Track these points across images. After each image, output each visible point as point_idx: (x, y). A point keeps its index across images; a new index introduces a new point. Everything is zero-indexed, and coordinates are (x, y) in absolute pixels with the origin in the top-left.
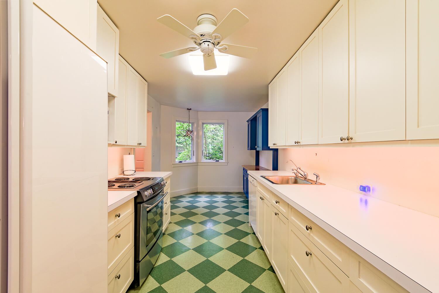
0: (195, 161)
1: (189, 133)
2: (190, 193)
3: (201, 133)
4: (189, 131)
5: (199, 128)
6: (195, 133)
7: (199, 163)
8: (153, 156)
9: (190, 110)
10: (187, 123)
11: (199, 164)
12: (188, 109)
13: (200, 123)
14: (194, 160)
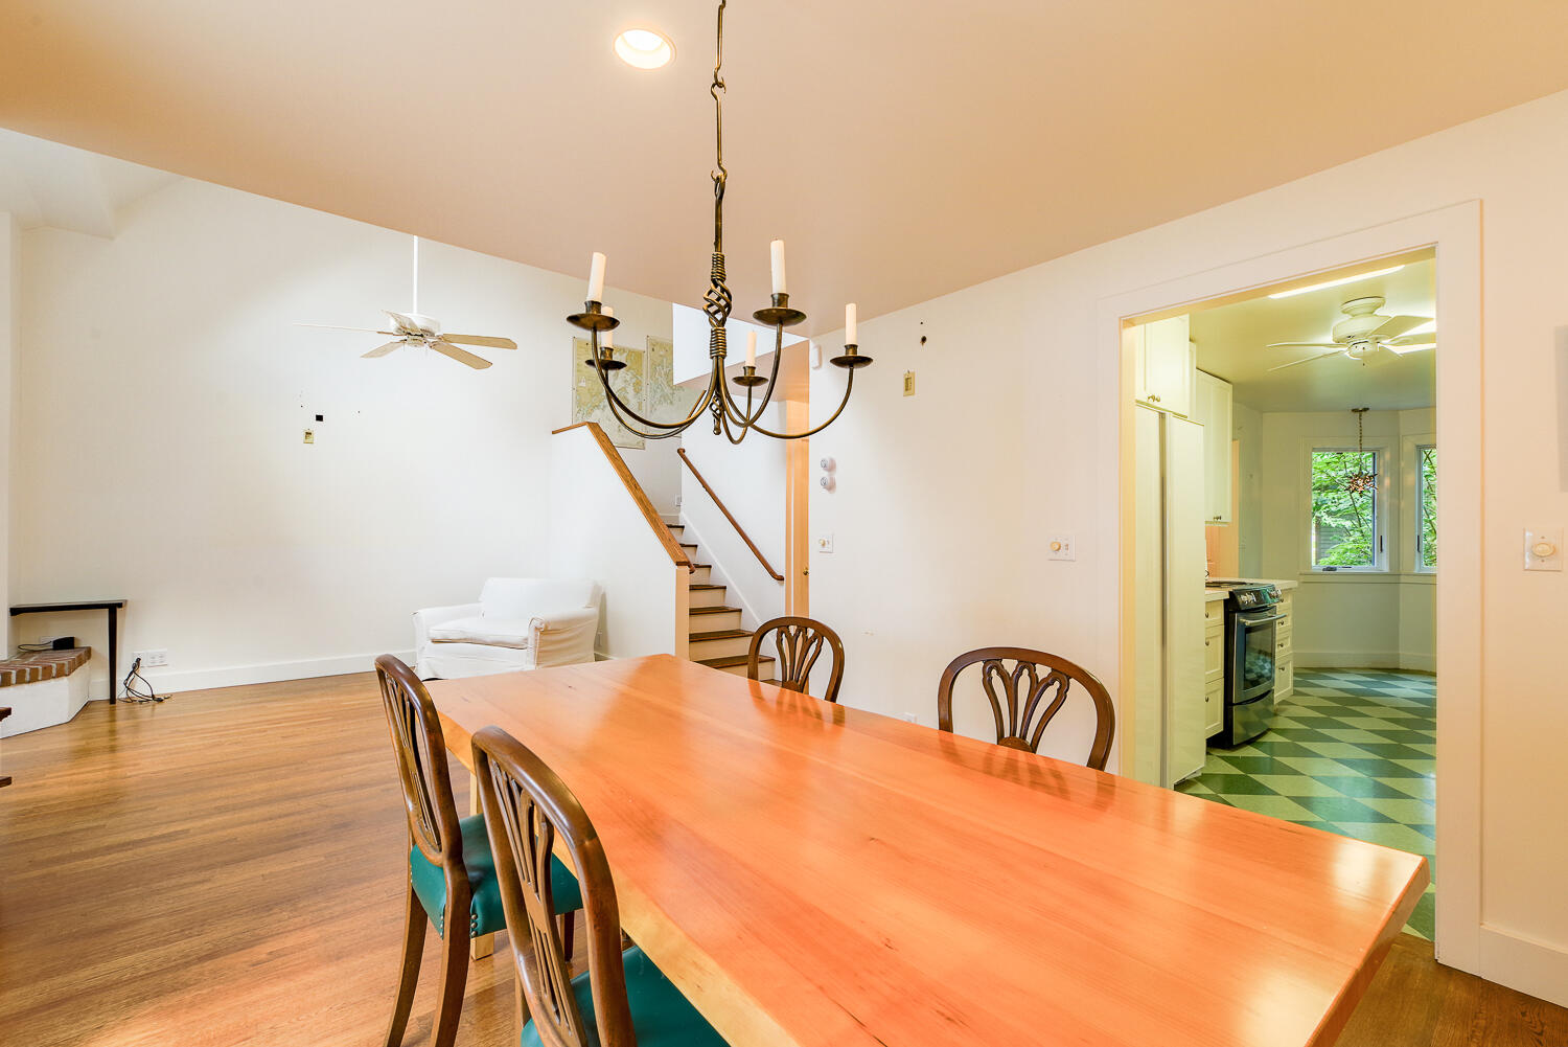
0: (1386, 569)
1: (1360, 482)
2: (1366, 665)
3: (1410, 479)
4: (1360, 475)
5: (1402, 464)
6: (1387, 482)
7: (1402, 577)
8: (1242, 548)
9: (1363, 413)
10: (1355, 450)
11: (1403, 579)
12: (1354, 411)
13: (1408, 446)
14: (1383, 564)
